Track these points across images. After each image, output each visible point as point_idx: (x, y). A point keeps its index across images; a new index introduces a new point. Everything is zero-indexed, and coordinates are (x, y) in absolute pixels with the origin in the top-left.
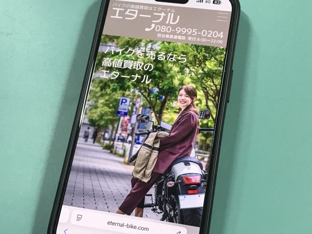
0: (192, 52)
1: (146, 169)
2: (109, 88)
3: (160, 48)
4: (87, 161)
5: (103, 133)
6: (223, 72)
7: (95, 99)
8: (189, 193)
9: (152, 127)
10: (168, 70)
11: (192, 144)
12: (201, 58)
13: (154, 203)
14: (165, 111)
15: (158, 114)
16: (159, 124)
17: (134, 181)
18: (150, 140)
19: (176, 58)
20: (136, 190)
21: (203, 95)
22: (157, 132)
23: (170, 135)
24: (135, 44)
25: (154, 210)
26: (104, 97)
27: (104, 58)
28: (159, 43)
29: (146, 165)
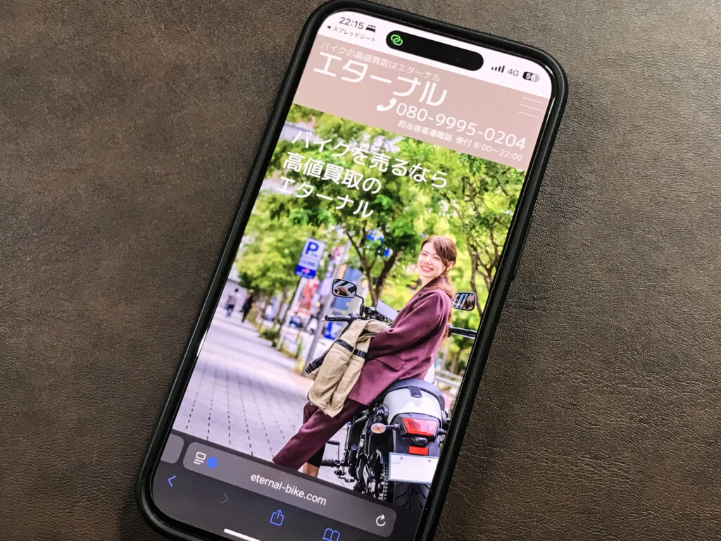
0: (461, 170)
2: (288, 216)
3: (399, 150)
4: (225, 356)
5: (263, 305)
6: (512, 222)
7: (257, 234)
8: (410, 451)
9: (359, 308)
10: (407, 198)
11: (432, 355)
12: (477, 185)
13: (340, 459)
14: (388, 280)
15: (374, 284)
16: (374, 305)
17: (310, 410)
18: (352, 336)
19: (427, 177)
20: (312, 428)
21: (468, 260)
22: (368, 321)
23: (391, 331)
24: (352, 134)
25: (340, 473)
26: (275, 232)
27: (289, 153)
28: (399, 139)
29: (338, 383)
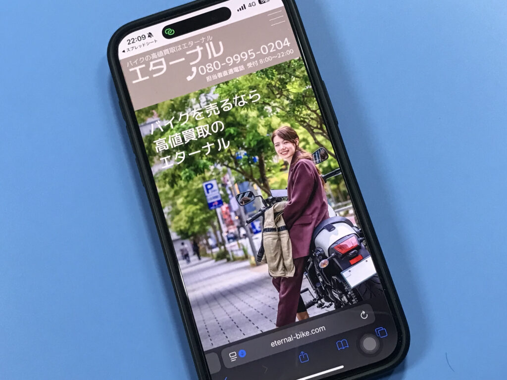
0: (263, 82)
1: (283, 260)
2: (181, 179)
3: (218, 95)
4: (204, 286)
5: (205, 241)
6: (314, 91)
7: (170, 202)
8: (352, 264)
9: (262, 203)
10: (243, 119)
11: (324, 200)
12: (278, 84)
13: (315, 297)
14: (268, 175)
15: (261, 183)
16: (270, 195)
17: (277, 282)
18: (269, 222)
19: (246, 99)
20: (285, 292)
21: (305, 131)
22: (273, 207)
23: (290, 203)
24: (183, 104)
25: (321, 306)
26: (181, 194)
27: (154, 142)
28: (214, 89)
29: (282, 255)
